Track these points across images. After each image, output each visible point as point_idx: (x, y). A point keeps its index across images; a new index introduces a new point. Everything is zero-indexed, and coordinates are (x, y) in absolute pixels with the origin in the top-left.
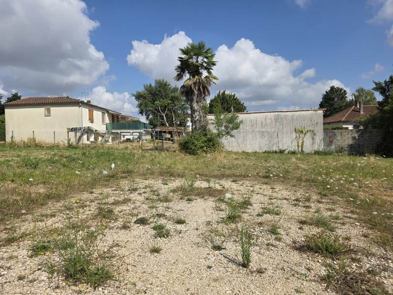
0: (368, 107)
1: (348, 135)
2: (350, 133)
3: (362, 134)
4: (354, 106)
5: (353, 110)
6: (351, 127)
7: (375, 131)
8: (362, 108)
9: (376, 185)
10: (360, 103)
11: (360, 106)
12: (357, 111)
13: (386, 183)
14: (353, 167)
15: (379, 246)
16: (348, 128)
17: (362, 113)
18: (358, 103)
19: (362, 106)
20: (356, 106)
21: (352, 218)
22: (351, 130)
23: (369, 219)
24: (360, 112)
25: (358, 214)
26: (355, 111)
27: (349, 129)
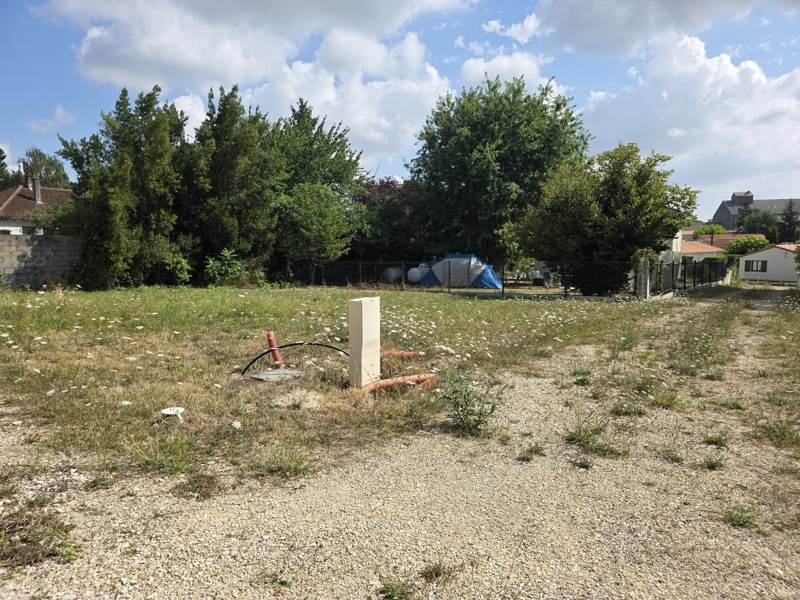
0: (51, 192)
1: (10, 246)
2: (14, 242)
3: (39, 245)
4: (21, 187)
5: (19, 195)
6: (16, 231)
7: (65, 239)
8: (39, 193)
9: (63, 343)
10: (33, 180)
11: (34, 187)
12: (30, 199)
13: (83, 335)
14: (19, 314)
15: (56, 450)
16: (8, 232)
17: (39, 202)
18: (30, 180)
19: (39, 187)
20: (26, 186)
21: (8, 414)
22: (17, 237)
23: (42, 408)
24: (34, 200)
25: (20, 403)
26: (24, 196)
27: (12, 233)
